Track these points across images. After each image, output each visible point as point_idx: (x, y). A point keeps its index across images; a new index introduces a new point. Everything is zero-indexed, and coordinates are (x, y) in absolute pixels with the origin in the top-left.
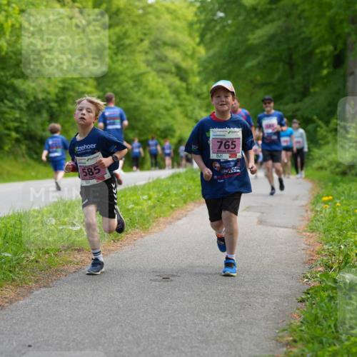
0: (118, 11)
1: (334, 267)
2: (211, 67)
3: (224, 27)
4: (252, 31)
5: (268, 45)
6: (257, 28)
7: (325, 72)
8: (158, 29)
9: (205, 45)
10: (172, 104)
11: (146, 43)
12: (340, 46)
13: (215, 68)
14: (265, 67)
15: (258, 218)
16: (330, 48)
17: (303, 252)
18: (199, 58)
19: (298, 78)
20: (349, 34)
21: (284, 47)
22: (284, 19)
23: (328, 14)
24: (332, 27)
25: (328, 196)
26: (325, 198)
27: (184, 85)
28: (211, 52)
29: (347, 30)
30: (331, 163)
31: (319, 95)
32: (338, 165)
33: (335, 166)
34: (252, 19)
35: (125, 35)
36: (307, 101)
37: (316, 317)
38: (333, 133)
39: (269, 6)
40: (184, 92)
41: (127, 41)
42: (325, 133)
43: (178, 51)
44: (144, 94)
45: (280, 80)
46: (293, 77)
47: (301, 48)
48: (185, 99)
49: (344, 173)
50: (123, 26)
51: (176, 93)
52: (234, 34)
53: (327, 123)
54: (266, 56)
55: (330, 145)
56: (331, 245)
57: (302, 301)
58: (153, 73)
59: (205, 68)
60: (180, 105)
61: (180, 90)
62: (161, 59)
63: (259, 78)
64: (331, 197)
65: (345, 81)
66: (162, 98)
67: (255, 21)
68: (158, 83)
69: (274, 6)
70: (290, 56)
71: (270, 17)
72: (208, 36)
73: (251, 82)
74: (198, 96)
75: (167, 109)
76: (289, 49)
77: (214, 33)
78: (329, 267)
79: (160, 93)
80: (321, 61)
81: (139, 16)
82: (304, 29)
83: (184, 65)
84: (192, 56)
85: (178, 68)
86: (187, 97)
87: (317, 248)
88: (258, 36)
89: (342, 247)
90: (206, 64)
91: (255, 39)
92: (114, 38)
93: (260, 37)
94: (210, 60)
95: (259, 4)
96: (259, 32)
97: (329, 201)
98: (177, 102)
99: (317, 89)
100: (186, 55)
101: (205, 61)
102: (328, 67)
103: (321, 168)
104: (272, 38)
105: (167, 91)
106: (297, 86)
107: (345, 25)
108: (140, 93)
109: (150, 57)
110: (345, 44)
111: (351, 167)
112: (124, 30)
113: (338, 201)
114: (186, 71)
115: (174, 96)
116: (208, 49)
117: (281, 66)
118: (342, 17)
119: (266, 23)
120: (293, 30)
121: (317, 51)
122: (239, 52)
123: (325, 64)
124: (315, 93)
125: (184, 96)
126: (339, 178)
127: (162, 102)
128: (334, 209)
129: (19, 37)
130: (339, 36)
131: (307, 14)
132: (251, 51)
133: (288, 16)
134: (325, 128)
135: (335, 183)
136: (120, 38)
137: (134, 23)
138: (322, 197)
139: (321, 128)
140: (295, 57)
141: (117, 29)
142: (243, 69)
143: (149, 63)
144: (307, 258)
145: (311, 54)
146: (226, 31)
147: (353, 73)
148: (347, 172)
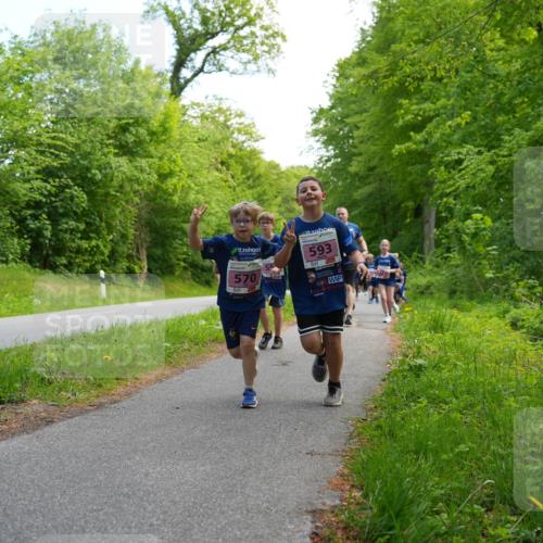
0: (259, 176)
1: (410, 356)
3: (335, 188)
4: (356, 190)
5: (367, 200)
6: (359, 187)
7: (408, 220)
8: (288, 189)
11: (279, 199)
12: (418, 202)
14: (365, 216)
16: (411, 204)
17: (388, 346)
19: (390, 224)
20: (424, 194)
21: (378, 202)
22: (378, 182)
23: (409, 179)
24: (412, 187)
25: (409, 307)
26: (407, 309)
29: (423, 191)
30: (413, 286)
31: (405, 237)
32: (418, 287)
33: (415, 287)
34: (355, 181)
35: (264, 193)
37: (394, 390)
38: (414, 264)
39: (367, 173)
41: (265, 198)
45: (376, 225)
46: (385, 223)
47: (391, 203)
49: (422, 293)
50: (263, 187)
52: (342, 192)
53: (410, 257)
54: (365, 208)
55: (413, 272)
56: (409, 341)
57: (384, 380)
62: (291, 210)
64: (411, 308)
65: (423, 227)
67: (357, 183)
69: (371, 173)
70: (383, 208)
71: (368, 180)
76: (383, 203)
78: (406, 356)
80: (405, 213)
81: (275, 180)
87: (400, 343)
88: (360, 193)
89: (416, 341)
91: (358, 196)
92: (256, 196)
93: (361, 195)
95: (360, 171)
96: (360, 191)
97: (410, 310)
99: (402, 233)
102: (410, 217)
104: (370, 195)
107: (421, 187)
109: (283, 209)
110: (422, 201)
111: (428, 287)
112: (263, 189)
113: (416, 311)
117: (376, 215)
118: (418, 182)
119: (366, 185)
120: (385, 190)
121: (403, 205)
123: (409, 215)
126: (418, 296)
128: (413, 316)
129: (187, 193)
130: (417, 195)
131: (394, 178)
133: (381, 180)
134: (408, 260)
135: (415, 299)
136: (260, 195)
137: (271, 185)
139: (406, 260)
140: (386, 209)
141: (259, 189)
144: (390, 350)
145: (398, 207)
146: (336, 190)
147: (428, 221)
148: (424, 291)
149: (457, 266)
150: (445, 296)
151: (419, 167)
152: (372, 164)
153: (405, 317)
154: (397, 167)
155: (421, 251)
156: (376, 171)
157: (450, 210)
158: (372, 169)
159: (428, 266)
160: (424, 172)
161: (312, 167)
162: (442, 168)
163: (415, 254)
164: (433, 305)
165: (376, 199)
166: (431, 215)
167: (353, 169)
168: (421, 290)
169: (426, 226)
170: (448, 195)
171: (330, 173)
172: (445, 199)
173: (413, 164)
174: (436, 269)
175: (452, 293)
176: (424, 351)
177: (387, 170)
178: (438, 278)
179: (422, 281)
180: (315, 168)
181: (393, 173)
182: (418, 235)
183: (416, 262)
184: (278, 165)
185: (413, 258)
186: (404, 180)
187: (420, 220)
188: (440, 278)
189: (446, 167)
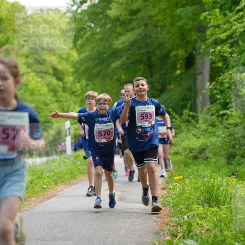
1: (179, 235)
2: (83, 68)
3: (93, 34)
4: (117, 38)
5: (130, 50)
6: (121, 35)
7: (178, 72)
9: (78, 50)
10: (50, 100)
12: (189, 50)
13: (86, 69)
14: (128, 68)
15: (119, 196)
16: (181, 52)
17: (154, 224)
18: (73, 61)
19: (156, 77)
20: (196, 41)
21: (143, 51)
22: (143, 28)
23: (179, 24)
24: (183, 34)
25: (179, 176)
26: (177, 178)
27: (61, 84)
28: (83, 56)
29: (194, 37)
30: (185, 149)
31: (175, 92)
32: (191, 150)
33: (188, 151)
34: (115, 27)
36: (164, 96)
38: (186, 123)
39: (129, 17)
40: (60, 90)
42: (179, 123)
43: (54, 55)
44: (26, 91)
46: (152, 76)
47: (158, 52)
48: (61, 96)
49: (196, 158)
50: (6, 34)
51: (54, 91)
52: (101, 40)
53: (181, 115)
54: (128, 59)
55: (184, 133)
56: (179, 217)
58: (33, 74)
59: (78, 69)
60: (57, 101)
61: (57, 88)
62: (40, 62)
63: (123, 77)
64: (181, 177)
65: (195, 80)
66: (40, 94)
67: (119, 30)
68: (37, 82)
69: (134, 17)
70: (149, 59)
71: (131, 26)
72: (80, 42)
73: (118, 80)
74: (73, 93)
75: (46, 105)
76: (148, 53)
77: (84, 39)
78: (174, 235)
79: (39, 91)
82: (158, 36)
83: (60, 67)
84: (67, 59)
85: (55, 69)
86: (64, 94)
87: (167, 220)
88: (121, 42)
89: (186, 217)
90: (78, 66)
91: (119, 44)
93: (123, 43)
94: (81, 62)
95: (120, 15)
96: (122, 39)
97: (180, 180)
98: (55, 99)
99: (172, 87)
100: (62, 58)
101: (77, 62)
102: (181, 68)
103: (177, 153)
104: (133, 43)
105: (45, 89)
106: (156, 84)
107: (193, 33)
108: (22, 91)
109: (30, 61)
110: (194, 49)
111: (202, 151)
112: (6, 37)
113: (188, 180)
114: (62, 72)
115: (52, 94)
116: (80, 53)
117: (141, 67)
118: (189, 27)
119: (128, 31)
120: (151, 37)
121: (172, 55)
122: (106, 55)
123: (179, 66)
124: (170, 90)
125: (61, 93)
126: (190, 161)
127: (41, 98)
128: (184, 186)
130: (188, 43)
131: (159, 24)
132: (116, 54)
133: (146, 25)
134: (179, 119)
135: (186, 165)
138: (175, 176)
139: (176, 119)
140: (153, 59)
142: (110, 70)
143: (29, 65)
144: (157, 229)
145: (166, 56)
146: (94, 38)
147: (201, 73)
148: (198, 156)
149: (236, 125)
150: (223, 160)
151: (190, 9)
152: (135, 7)
153: (174, 188)
154: (164, 10)
155: (194, 108)
156: (140, 15)
157: (225, 60)
158: (135, 12)
159: (202, 126)
160: (196, 15)
161: (64, 10)
162: (217, 10)
163: (186, 111)
164: (208, 172)
165: (139, 47)
166: (204, 65)
167: (113, 12)
168: (195, 153)
169: (199, 78)
170: (223, 42)
171: (86, 18)
172: (219, 48)
173: (183, 6)
174: (211, 129)
175: (231, 157)
176: (196, 230)
177: (152, 13)
178: (213, 139)
179: (196, 143)
180: (68, 11)
181: (159, 17)
182: (190, 89)
183: (188, 121)
184: (23, 8)
185: (185, 117)
186: (173, 25)
187: (191, 71)
188: (217, 139)
189: (221, 8)
